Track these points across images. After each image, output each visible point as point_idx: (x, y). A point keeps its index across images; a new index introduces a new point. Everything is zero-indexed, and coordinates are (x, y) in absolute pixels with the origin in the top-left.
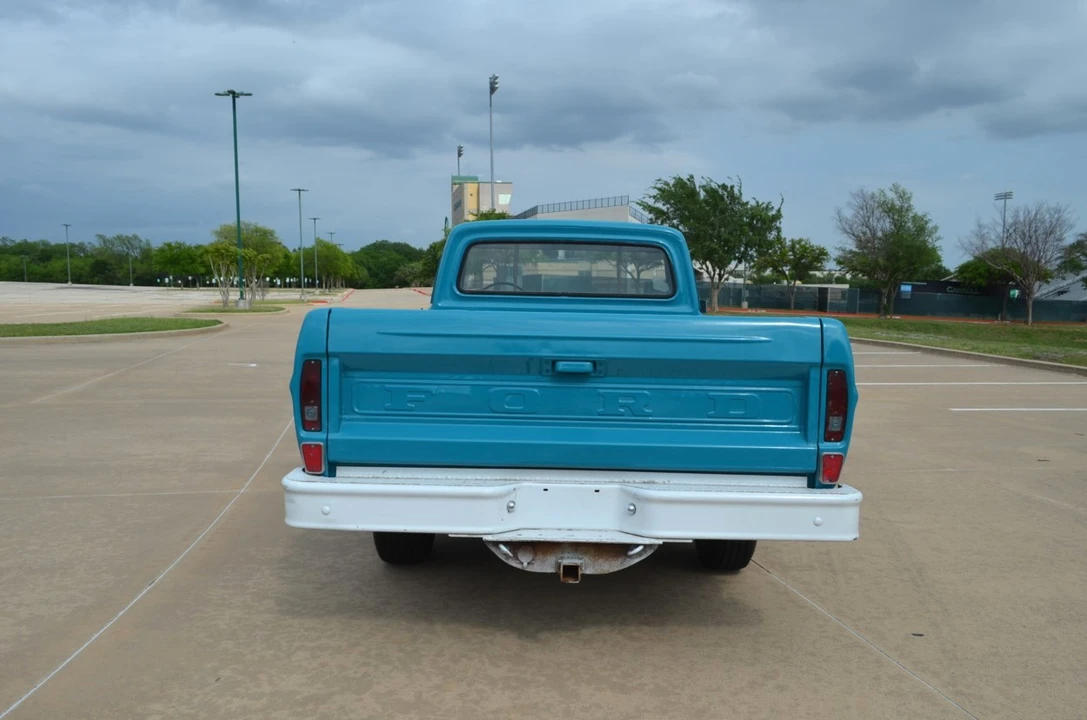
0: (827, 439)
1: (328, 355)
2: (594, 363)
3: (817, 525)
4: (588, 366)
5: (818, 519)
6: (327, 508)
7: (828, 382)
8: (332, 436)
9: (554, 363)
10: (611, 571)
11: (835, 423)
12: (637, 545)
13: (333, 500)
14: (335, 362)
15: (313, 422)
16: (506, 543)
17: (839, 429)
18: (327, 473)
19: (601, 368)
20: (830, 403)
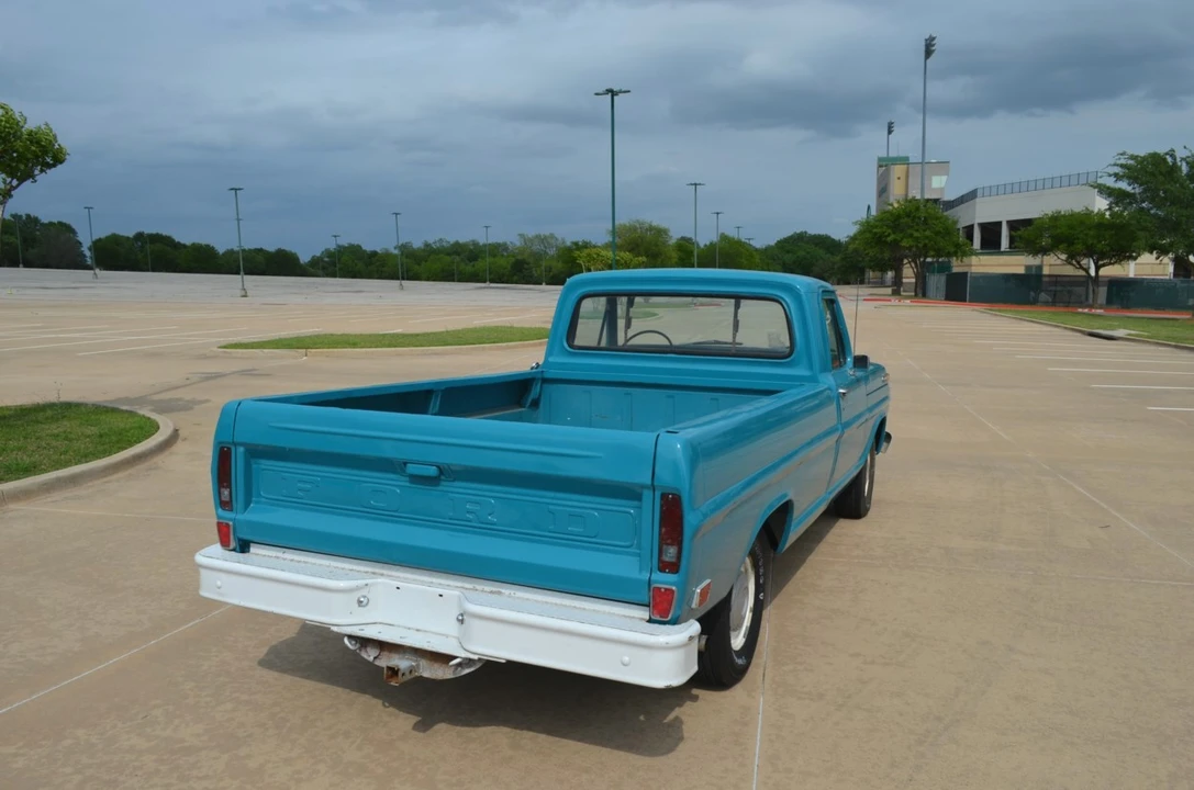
0: (662, 570)
1: (235, 444)
2: (438, 467)
3: (625, 665)
4: (433, 471)
5: (626, 659)
6: (219, 583)
7: (662, 506)
8: (240, 517)
9: (405, 464)
10: (445, 677)
11: (671, 551)
12: (456, 657)
13: (223, 576)
14: (241, 449)
15: (227, 503)
16: (351, 637)
17: (674, 560)
18: (238, 549)
19: (445, 474)
20: (663, 530)
